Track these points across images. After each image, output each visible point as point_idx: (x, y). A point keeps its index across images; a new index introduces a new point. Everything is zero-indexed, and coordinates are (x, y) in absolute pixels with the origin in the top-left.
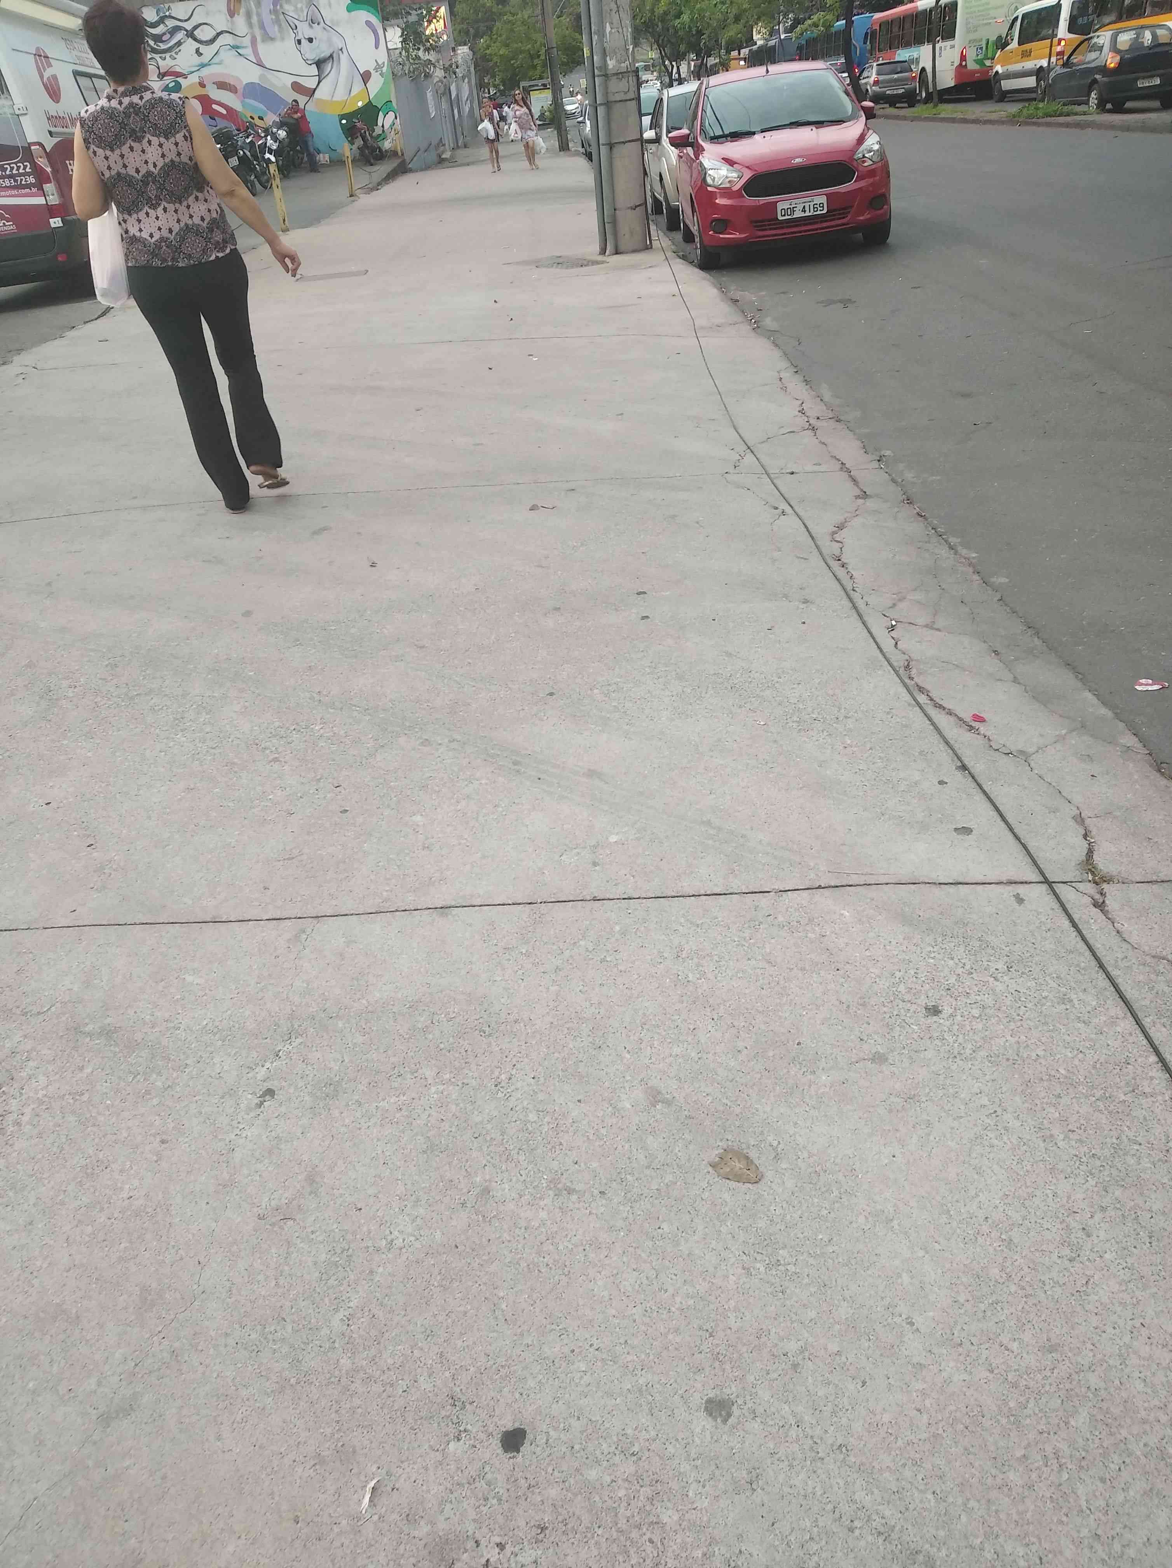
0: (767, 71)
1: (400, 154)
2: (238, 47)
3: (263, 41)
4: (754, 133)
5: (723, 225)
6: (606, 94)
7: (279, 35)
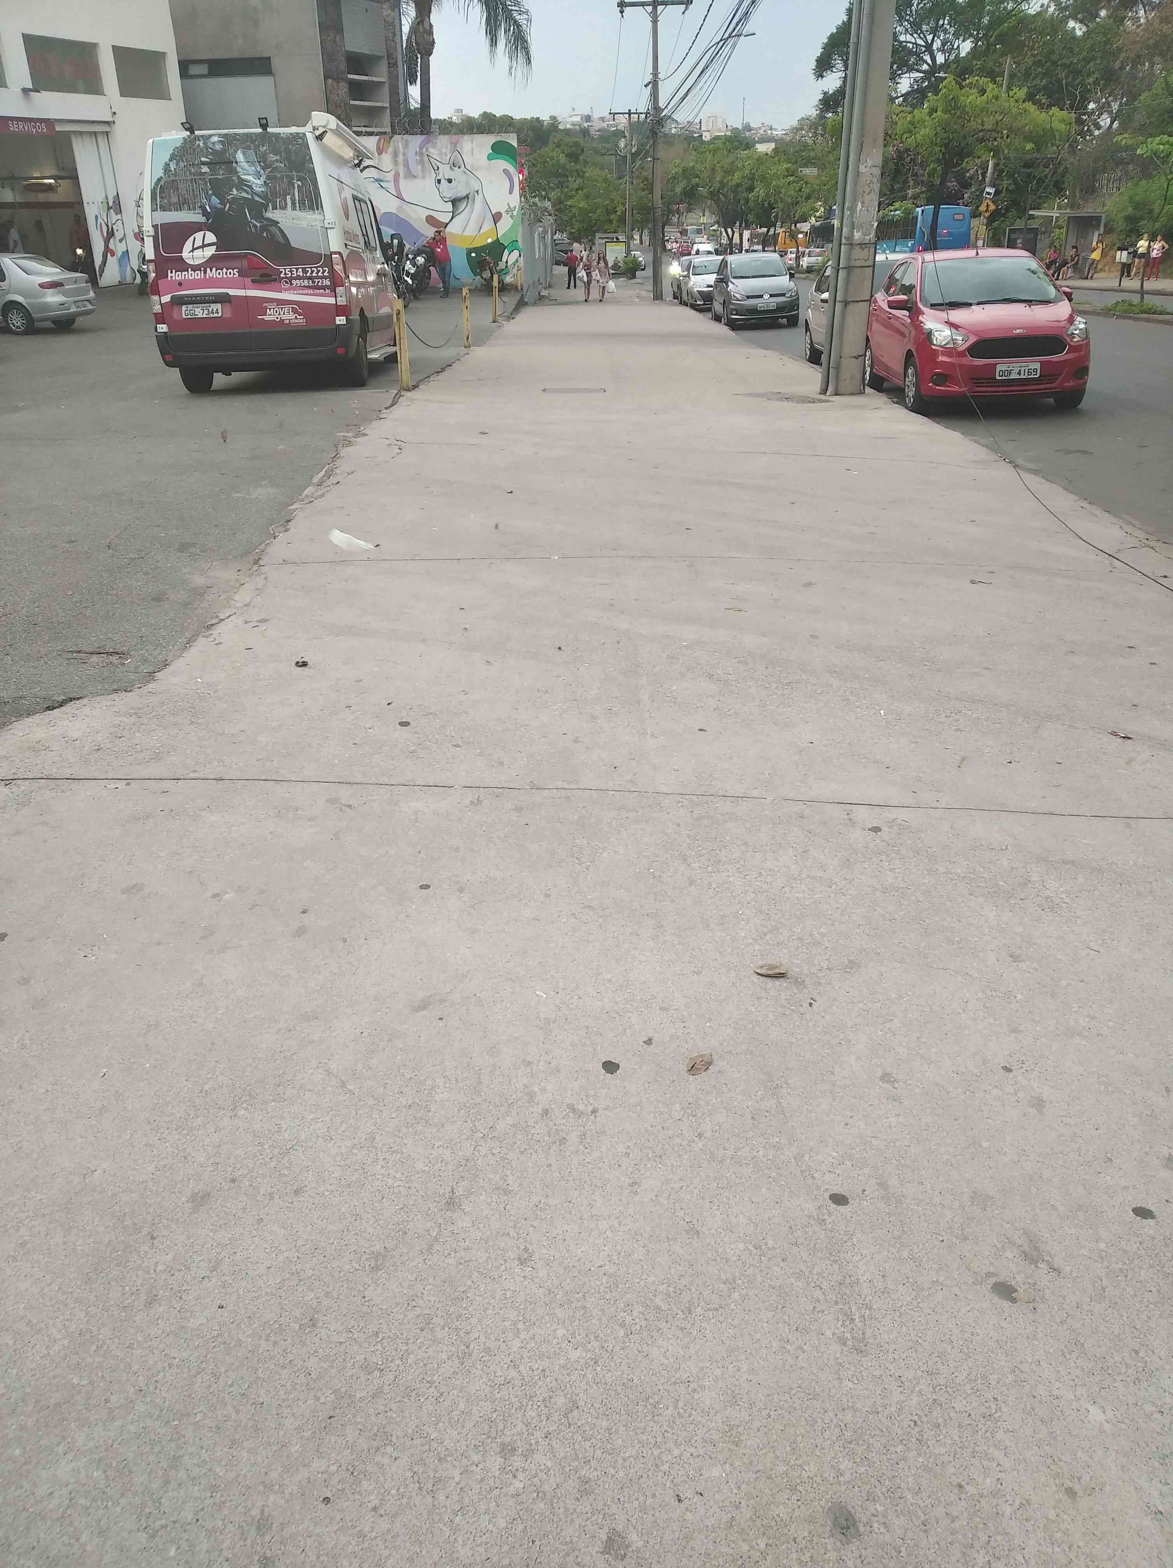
0: (977, 254)
1: (519, 288)
2: (382, 181)
3: (405, 178)
4: (971, 305)
5: (943, 378)
6: (849, 259)
7: (420, 173)
